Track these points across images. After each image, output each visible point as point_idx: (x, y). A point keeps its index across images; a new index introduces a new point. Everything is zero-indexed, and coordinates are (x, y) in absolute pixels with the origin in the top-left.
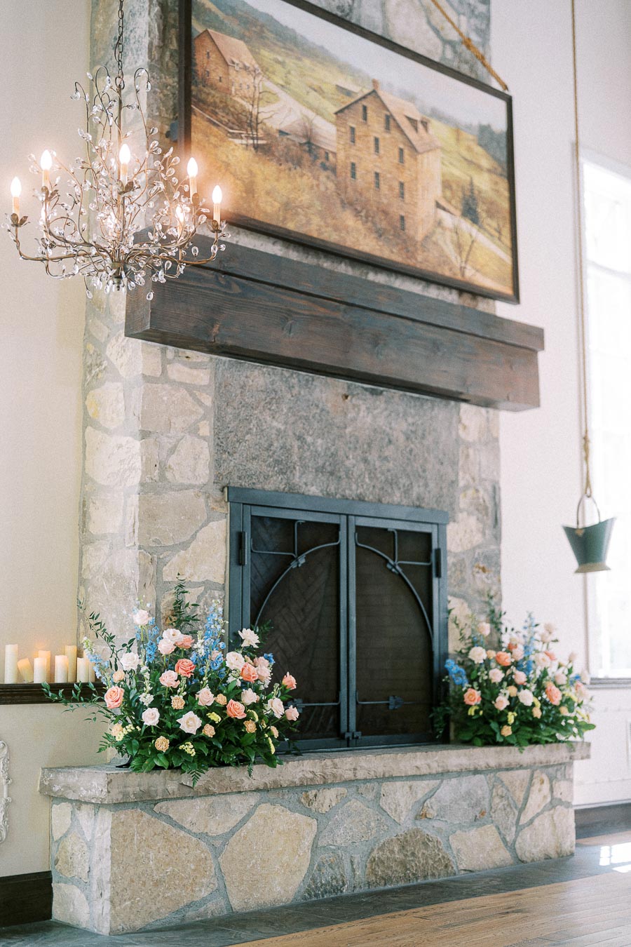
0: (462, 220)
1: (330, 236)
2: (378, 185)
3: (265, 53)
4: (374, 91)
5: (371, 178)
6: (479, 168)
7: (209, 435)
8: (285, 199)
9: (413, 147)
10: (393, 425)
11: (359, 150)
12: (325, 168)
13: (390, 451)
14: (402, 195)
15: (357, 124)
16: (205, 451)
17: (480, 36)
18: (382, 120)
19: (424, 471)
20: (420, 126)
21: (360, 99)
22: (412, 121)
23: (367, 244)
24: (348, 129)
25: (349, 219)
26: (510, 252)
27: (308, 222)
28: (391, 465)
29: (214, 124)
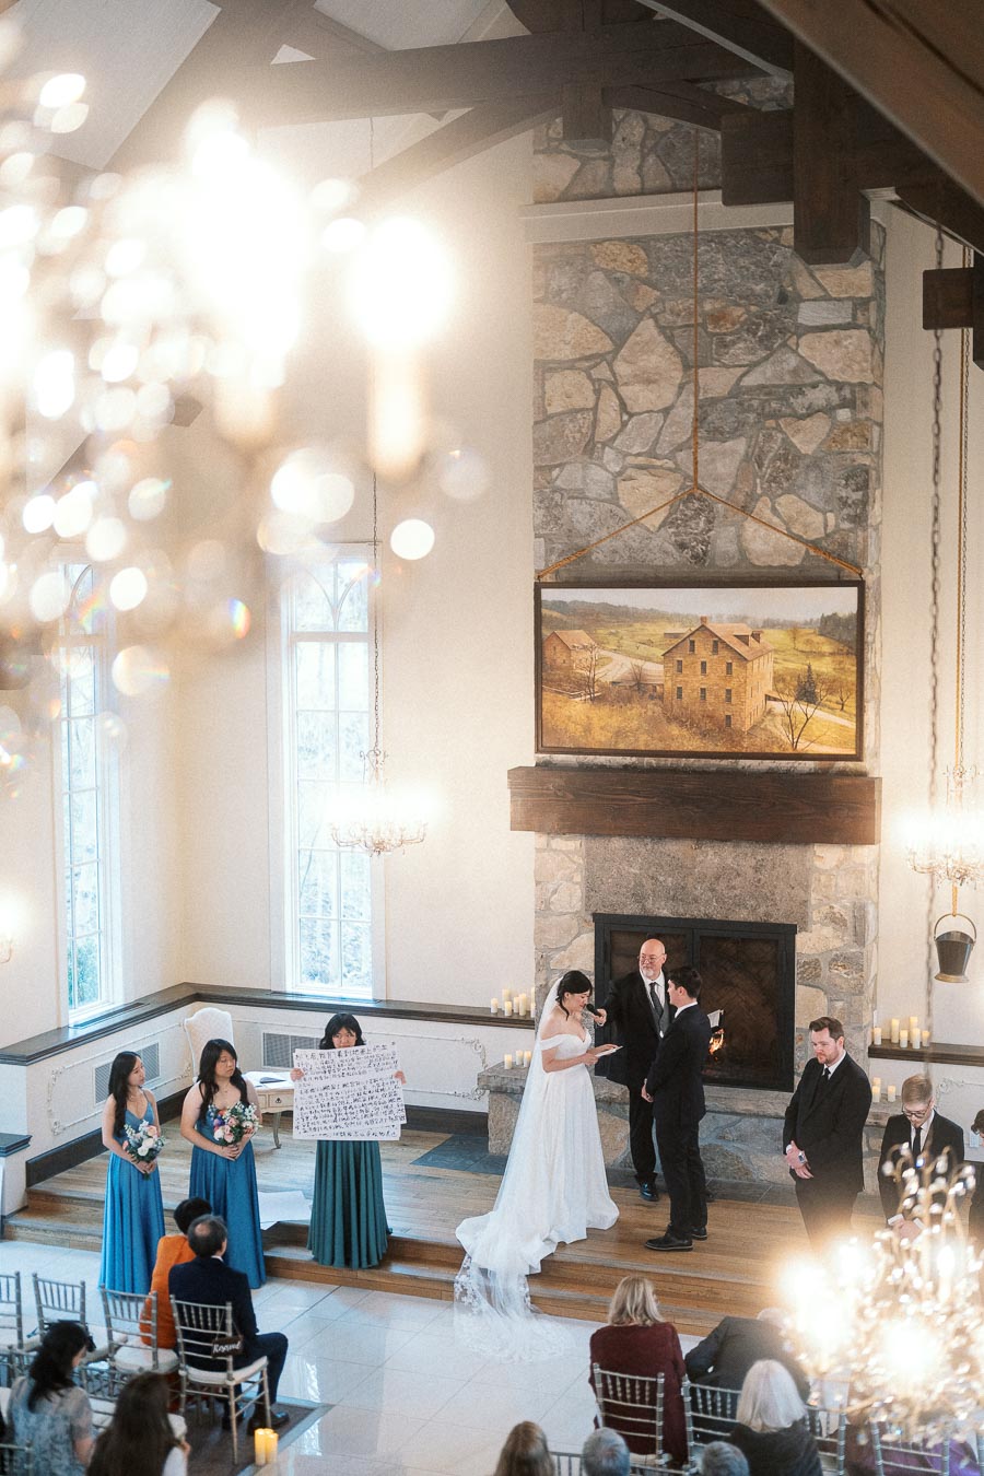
0: (796, 704)
1: (660, 746)
2: (704, 698)
3: (601, 631)
4: (703, 626)
5: (697, 694)
6: (822, 655)
7: (579, 880)
8: (617, 729)
9: (742, 659)
10: (742, 862)
11: (687, 675)
12: (652, 697)
13: (737, 882)
14: (729, 699)
15: (684, 657)
16: (579, 892)
17: (854, 522)
18: (710, 646)
19: (773, 894)
20: (751, 639)
21: (688, 637)
22: (743, 639)
23: (694, 744)
24: (676, 663)
25: (675, 730)
26: (855, 719)
27: (637, 740)
28: (737, 892)
29: (560, 693)
